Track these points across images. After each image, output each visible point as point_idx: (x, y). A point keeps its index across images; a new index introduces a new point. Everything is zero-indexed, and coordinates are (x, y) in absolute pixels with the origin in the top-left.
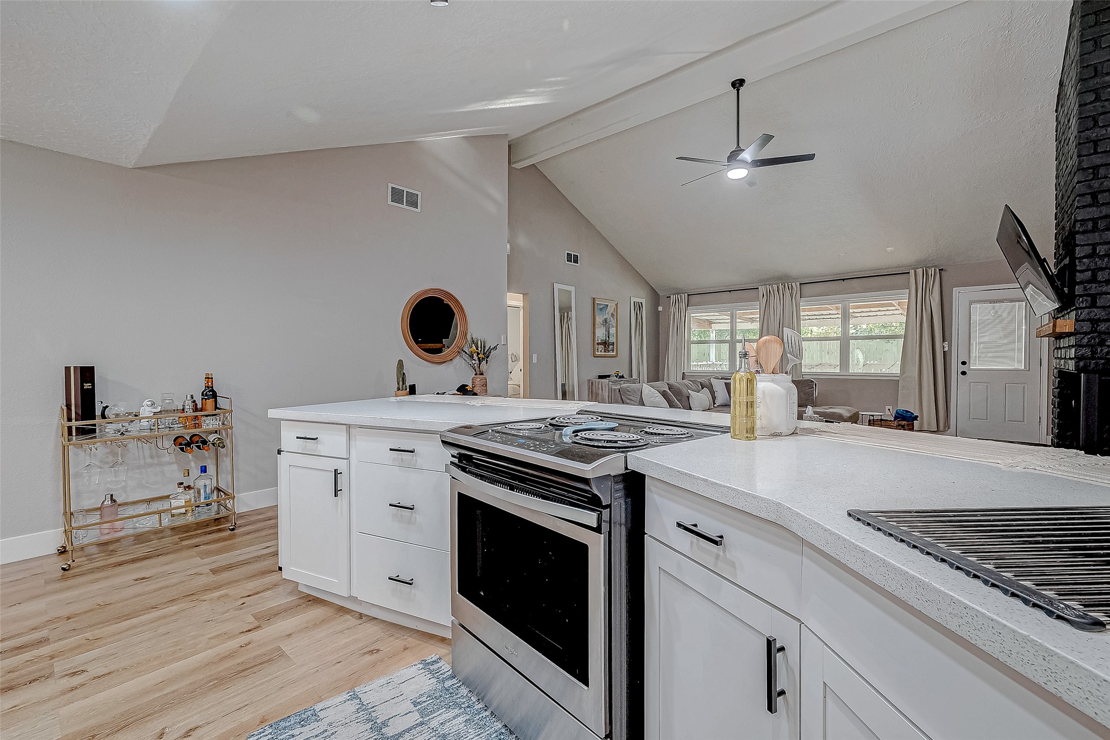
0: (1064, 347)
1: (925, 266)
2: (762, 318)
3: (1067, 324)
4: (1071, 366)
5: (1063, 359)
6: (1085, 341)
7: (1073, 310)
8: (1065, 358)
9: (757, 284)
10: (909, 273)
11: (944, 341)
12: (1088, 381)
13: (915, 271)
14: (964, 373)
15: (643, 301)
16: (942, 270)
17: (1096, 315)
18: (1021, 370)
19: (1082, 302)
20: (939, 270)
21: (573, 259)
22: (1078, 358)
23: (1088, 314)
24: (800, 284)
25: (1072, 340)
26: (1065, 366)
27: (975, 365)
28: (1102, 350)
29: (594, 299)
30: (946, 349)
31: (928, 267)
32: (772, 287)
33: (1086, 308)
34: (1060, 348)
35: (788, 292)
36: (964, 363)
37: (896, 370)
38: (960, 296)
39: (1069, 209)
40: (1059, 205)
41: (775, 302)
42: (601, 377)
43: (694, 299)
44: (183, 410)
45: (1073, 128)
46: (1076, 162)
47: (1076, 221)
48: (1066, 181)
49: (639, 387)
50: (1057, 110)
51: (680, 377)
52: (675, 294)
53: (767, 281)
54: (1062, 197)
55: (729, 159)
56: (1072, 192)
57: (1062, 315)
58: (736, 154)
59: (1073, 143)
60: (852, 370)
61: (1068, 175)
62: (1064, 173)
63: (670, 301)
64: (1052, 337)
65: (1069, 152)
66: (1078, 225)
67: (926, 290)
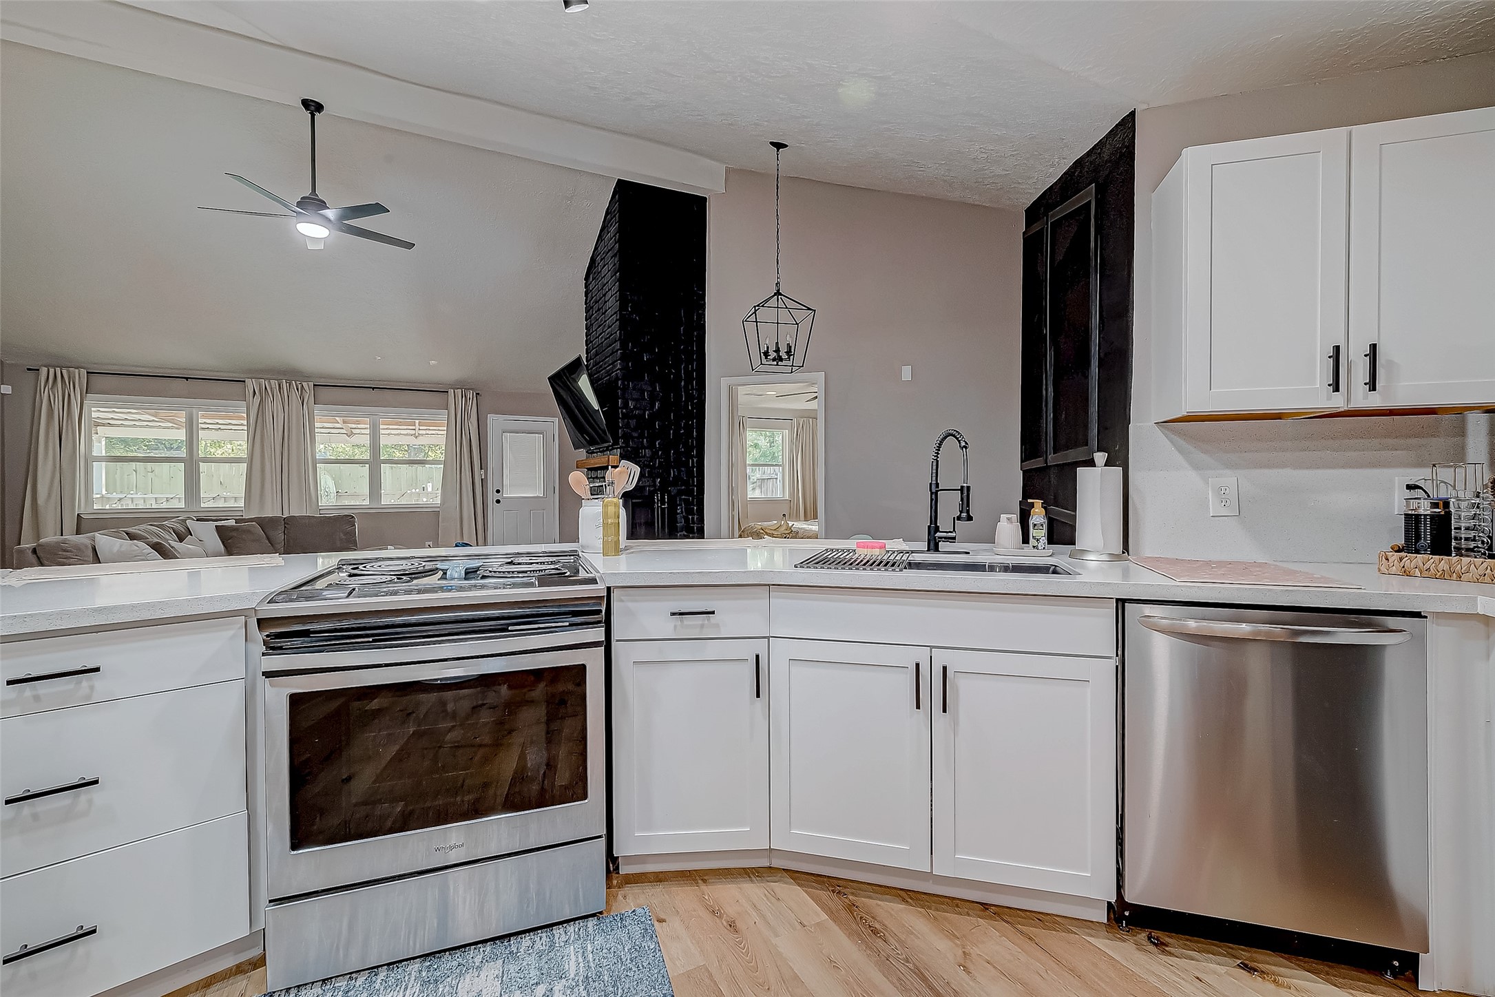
1: (463, 386)
2: (252, 427)
7: (617, 448)
9: (243, 375)
10: (448, 392)
11: (481, 469)
13: (454, 392)
14: (498, 501)
16: (478, 394)
18: (541, 497)
19: (623, 443)
20: (476, 394)
24: (314, 385)
27: (507, 493)
30: (483, 477)
31: (465, 389)
32: (269, 382)
33: (625, 447)
35: (295, 395)
36: (498, 491)
37: (435, 501)
38: (494, 422)
39: (608, 366)
40: (591, 359)
41: (274, 406)
43: (102, 382)
45: (612, 303)
46: (616, 332)
47: (617, 378)
48: (602, 343)
49: (88, 542)
50: (587, 278)
51: (70, 524)
52: (54, 367)
53: (258, 373)
54: (597, 354)
55: (299, 204)
56: (611, 355)
57: (600, 452)
58: (312, 203)
59: (612, 316)
60: (385, 501)
61: (606, 339)
62: (599, 335)
63: (37, 379)
64: (587, 468)
65: (605, 321)
66: (620, 382)
67: (465, 411)
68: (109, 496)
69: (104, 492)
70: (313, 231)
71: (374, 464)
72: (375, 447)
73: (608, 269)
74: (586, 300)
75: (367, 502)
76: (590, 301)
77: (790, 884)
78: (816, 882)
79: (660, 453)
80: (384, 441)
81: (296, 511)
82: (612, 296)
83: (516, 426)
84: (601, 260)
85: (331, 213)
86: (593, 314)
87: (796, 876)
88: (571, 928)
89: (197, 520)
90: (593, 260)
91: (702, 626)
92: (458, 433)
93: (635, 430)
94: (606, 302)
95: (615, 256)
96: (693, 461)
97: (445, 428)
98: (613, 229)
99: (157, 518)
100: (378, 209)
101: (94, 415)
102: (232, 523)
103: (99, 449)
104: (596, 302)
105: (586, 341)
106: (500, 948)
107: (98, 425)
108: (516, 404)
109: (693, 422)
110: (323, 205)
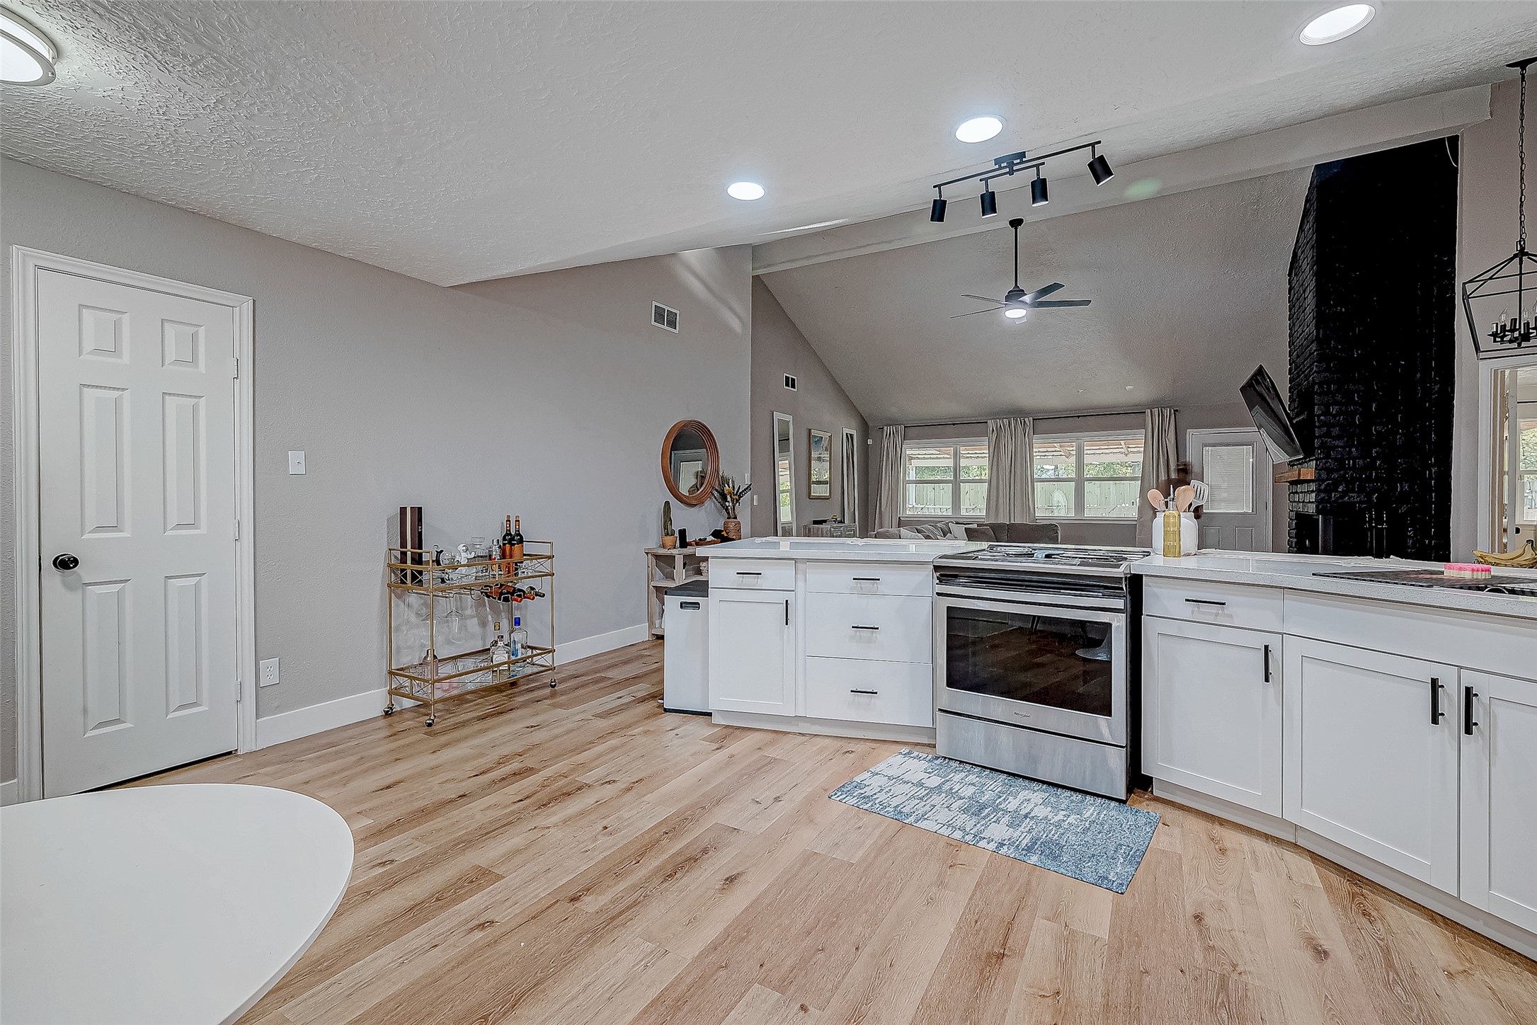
0: (1302, 492)
1: (1158, 404)
2: (991, 455)
3: (1309, 471)
4: (1311, 509)
5: (1300, 502)
6: (1323, 487)
7: (1312, 460)
8: (1304, 502)
9: (985, 418)
10: (1145, 412)
12: (1325, 521)
13: (1151, 411)
15: (854, 432)
16: (1177, 410)
17: (1331, 465)
18: (1249, 514)
19: (1320, 454)
20: (1174, 411)
21: (790, 383)
22: (1318, 502)
23: (1325, 464)
24: (1033, 420)
25: (1313, 487)
26: (1303, 509)
28: (1335, 495)
29: (810, 430)
31: (1163, 407)
32: (1002, 421)
33: (1323, 458)
34: (1297, 492)
35: (1020, 428)
37: (1134, 514)
38: (1193, 437)
39: (1307, 369)
40: (1294, 362)
41: (1006, 439)
42: (815, 522)
43: (912, 432)
44: (490, 556)
45: (1310, 301)
46: (1313, 332)
47: (1314, 383)
48: (1302, 344)
49: (897, 532)
50: (1290, 275)
51: (895, 522)
52: (890, 426)
53: (997, 415)
54: (1298, 356)
55: (1007, 298)
56: (1309, 356)
57: (1300, 464)
58: (1015, 295)
59: (1310, 314)
60: (1088, 514)
61: (1305, 340)
62: (1300, 336)
63: (883, 433)
64: (1289, 482)
65: (1305, 320)
66: (1316, 387)
67: (1162, 431)
68: (917, 506)
69: (914, 504)
70: (1016, 314)
71: (1080, 482)
72: (1080, 465)
73: (1306, 265)
74: (1289, 298)
75: (1072, 514)
76: (1293, 298)
77: (1308, 860)
78: (1336, 869)
79: (1378, 462)
80: (1087, 459)
81: (1018, 520)
82: (1310, 292)
83: (1219, 438)
84: (1302, 253)
85: (1027, 298)
86: (1295, 313)
87: (1316, 858)
88: (1099, 800)
89: (956, 523)
90: (1295, 254)
91: (1217, 615)
92: (1156, 449)
93: (1339, 438)
94: (1305, 299)
95: (1313, 246)
96: (1430, 471)
97: (1143, 446)
98: (1311, 219)
99: (933, 521)
100: (1056, 287)
101: (908, 452)
102: (975, 526)
103: (912, 476)
104: (1298, 300)
105: (1289, 342)
106: (1051, 789)
107: (912, 458)
108: (1215, 418)
109: (1431, 423)
110: (1022, 293)
